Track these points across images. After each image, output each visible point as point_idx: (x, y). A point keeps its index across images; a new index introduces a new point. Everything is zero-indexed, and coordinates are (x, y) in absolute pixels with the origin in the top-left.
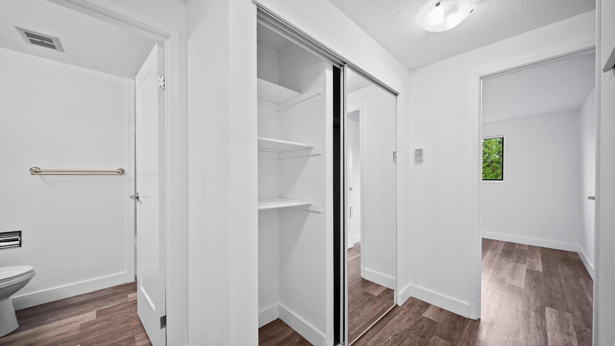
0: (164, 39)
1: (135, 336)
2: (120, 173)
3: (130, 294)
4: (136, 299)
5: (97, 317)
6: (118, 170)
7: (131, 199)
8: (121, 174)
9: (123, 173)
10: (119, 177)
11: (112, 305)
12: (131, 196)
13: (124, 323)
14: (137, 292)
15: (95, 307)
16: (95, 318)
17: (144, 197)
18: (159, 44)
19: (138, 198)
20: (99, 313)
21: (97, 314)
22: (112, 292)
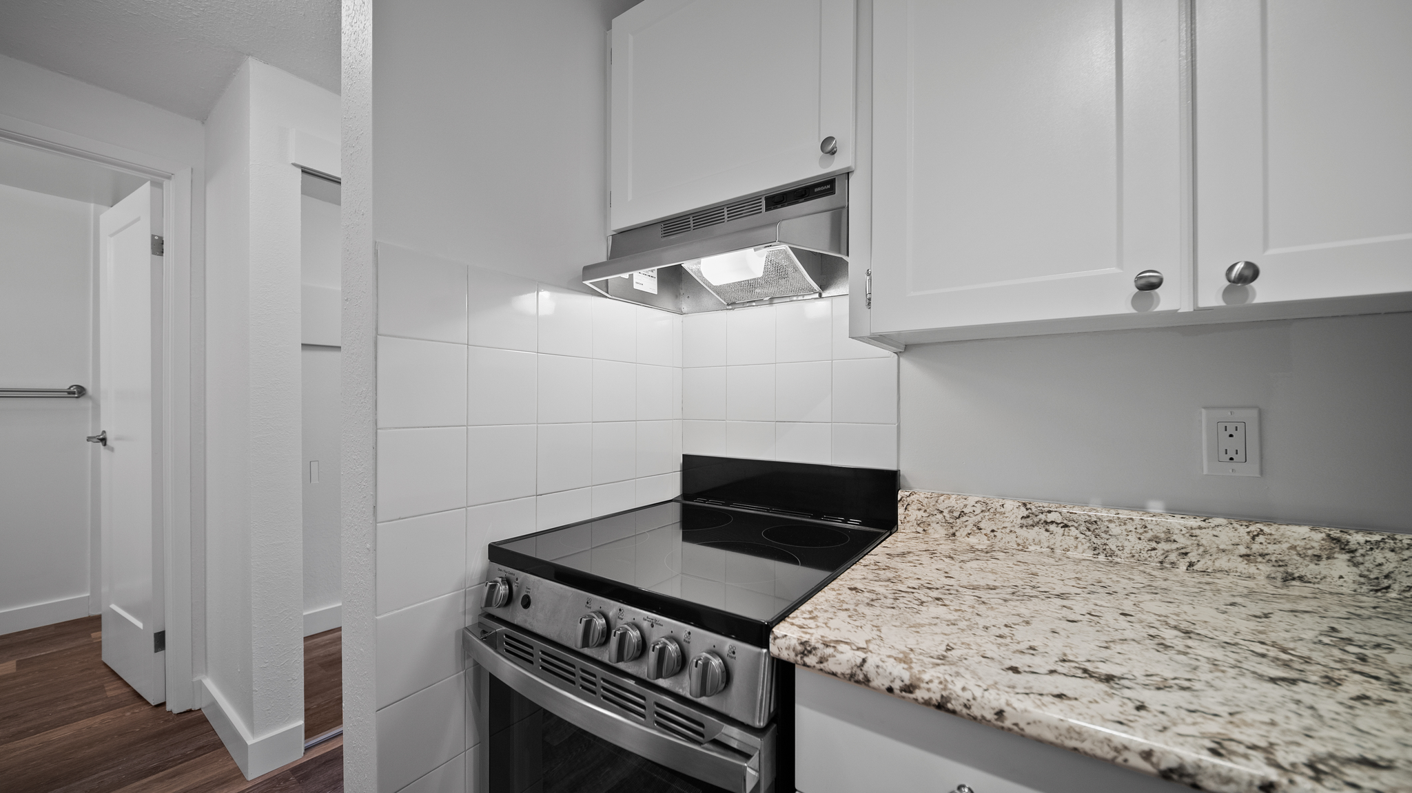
0: (163, 179)
1: (105, 685)
2: (74, 393)
3: (93, 632)
4: (99, 640)
5: (17, 669)
6: (70, 388)
7: (90, 443)
8: (76, 396)
9: (83, 394)
10: (71, 403)
11: (55, 651)
12: (89, 437)
13: (82, 671)
14: (101, 630)
15: (11, 656)
16: (15, 671)
17: (118, 439)
18: (154, 184)
19: (104, 442)
20: (20, 664)
21: (17, 665)
22: (54, 633)
